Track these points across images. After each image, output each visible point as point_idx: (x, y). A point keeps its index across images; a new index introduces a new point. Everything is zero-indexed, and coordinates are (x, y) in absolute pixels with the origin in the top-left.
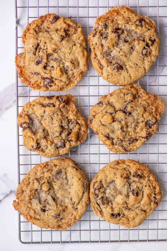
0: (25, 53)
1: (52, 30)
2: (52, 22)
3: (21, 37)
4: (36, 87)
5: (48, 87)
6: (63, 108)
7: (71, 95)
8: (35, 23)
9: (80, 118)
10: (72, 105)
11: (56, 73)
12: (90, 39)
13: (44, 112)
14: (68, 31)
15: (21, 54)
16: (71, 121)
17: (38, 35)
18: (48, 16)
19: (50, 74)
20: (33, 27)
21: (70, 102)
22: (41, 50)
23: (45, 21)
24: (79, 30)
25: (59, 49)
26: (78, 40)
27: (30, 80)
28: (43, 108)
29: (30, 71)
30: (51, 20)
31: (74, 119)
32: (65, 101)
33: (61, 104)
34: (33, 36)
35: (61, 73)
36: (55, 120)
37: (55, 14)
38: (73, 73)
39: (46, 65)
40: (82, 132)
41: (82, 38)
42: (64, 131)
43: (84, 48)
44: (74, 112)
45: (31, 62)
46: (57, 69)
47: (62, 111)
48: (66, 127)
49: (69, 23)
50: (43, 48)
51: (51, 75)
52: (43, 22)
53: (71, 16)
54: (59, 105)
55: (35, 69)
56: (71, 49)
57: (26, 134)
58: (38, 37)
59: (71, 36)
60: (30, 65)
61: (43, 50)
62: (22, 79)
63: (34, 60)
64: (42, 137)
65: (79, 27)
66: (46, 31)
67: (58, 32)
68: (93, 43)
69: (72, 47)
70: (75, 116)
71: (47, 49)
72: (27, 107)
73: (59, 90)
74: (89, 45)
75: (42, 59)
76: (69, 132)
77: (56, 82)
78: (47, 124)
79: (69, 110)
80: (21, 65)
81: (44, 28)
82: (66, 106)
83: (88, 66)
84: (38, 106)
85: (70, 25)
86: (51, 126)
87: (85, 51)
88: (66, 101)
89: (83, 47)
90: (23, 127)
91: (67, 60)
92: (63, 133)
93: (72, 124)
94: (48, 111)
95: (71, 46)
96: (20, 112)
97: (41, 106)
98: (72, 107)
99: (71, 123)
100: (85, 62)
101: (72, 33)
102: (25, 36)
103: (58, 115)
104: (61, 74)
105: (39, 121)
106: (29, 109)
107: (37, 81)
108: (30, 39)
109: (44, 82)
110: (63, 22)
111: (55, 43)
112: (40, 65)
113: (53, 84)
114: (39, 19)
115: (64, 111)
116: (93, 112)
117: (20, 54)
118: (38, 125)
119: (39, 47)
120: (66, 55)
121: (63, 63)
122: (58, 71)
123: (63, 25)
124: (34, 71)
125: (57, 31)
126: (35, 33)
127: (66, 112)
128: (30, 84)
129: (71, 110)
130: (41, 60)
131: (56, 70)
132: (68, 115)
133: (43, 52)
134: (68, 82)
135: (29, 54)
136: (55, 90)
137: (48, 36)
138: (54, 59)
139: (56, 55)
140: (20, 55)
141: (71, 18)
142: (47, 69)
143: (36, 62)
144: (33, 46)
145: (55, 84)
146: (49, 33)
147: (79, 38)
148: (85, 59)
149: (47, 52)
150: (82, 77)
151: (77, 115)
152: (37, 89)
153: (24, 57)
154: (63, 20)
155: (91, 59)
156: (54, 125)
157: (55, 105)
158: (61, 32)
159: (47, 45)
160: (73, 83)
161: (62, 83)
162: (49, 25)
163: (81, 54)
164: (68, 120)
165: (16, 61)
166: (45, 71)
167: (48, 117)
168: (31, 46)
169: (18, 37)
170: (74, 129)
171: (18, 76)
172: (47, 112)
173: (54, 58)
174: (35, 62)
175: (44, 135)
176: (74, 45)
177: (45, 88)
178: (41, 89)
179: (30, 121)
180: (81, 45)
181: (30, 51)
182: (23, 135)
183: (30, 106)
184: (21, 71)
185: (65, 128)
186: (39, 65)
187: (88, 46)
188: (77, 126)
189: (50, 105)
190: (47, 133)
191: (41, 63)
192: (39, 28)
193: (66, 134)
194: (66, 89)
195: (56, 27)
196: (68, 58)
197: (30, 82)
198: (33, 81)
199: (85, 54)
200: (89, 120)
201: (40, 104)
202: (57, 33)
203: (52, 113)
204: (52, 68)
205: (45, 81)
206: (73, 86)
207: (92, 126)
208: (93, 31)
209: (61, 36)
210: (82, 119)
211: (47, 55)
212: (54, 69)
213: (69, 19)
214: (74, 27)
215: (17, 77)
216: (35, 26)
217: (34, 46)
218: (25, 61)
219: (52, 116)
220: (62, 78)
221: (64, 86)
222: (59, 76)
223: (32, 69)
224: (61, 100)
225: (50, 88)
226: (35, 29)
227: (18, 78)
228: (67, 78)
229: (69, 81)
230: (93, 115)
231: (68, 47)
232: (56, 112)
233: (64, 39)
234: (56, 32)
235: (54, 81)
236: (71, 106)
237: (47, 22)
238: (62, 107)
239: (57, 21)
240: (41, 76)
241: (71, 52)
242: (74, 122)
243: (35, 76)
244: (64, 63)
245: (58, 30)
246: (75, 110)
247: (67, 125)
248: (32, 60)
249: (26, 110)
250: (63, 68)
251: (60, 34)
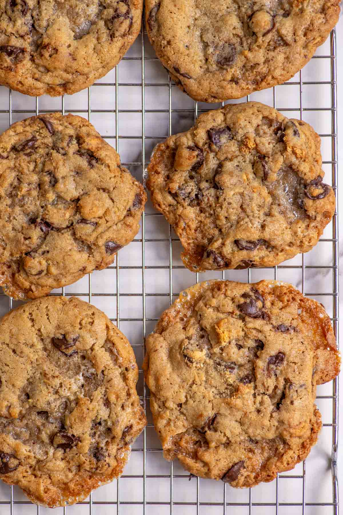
0: (313, 385)
1: (242, 446)
2: (241, 466)
3: (324, 425)
4: (285, 294)
5: (251, 294)
6: (213, 237)
7: (192, 270)
8: (285, 463)
9: (167, 209)
10: (189, 244)
11: (230, 331)
12: (140, 419)
13: (263, 227)
14: (197, 442)
15: (324, 382)
16: (191, 201)
17: (277, 432)
18: (250, 481)
19: (247, 328)
20: (291, 453)
21: (195, 253)
22: (270, 391)
23: (258, 468)
24: (168, 445)
25: (222, 394)
26: (172, 418)
27: (300, 311)
28: (267, 235)
29: (300, 336)
30: (243, 471)
31: (183, 207)
32: (208, 256)
33: (218, 249)
34: (292, 431)
35: (218, 330)
36: (235, 205)
37: (231, 485)
38: (185, 330)
39: (258, 353)
40: (163, 172)
41: (161, 424)
42: (211, 175)
43: (155, 395)
44: (182, 224)
45: (297, 362)
46: (227, 340)
47: (217, 228)
48: (204, 185)
49: (196, 463)
50: (266, 398)
51: (245, 325)
52: (264, 467)
53: (190, 480)
54: (223, 244)
55: (287, 342)
56: (191, 395)
57: (314, 166)
58: (277, 428)
59: (191, 428)
60: (301, 352)
61: (264, 394)
62: (321, 316)
63: (290, 366)
64: (271, 160)
65: (169, 450)
66: (257, 443)
67: (224, 440)
68: (133, 409)
69: (187, 401)
70: (180, 216)
71: (254, 396)
72: (310, 239)
73: (223, 286)
74: (142, 403)
75: (268, 369)
76: (197, 173)
77: (230, 307)
78: (255, 195)
79: (196, 230)
80: (324, 352)
81: (263, 449)
82: (206, 241)
83: (145, 346)
84: (280, 243)
85: (193, 458)
86: (245, 188)
87: (153, 389)
88: (205, 254)
89: (159, 399)
90: (321, 185)
91: (202, 365)
92: (213, 169)
93: (190, 193)
94: (253, 230)
95: (191, 402)
96: (329, 227)
97: (273, 243)
98: (189, 239)
99: (193, 195)
100: (152, 360)
101: (187, 437)
102: (312, 429)
103: (226, 218)
104: (218, 327)
105: (279, 200)
106: (306, 234)
107: (281, 309)
108: (300, 423)
109: (263, 307)
110: (212, 467)
111: (232, 411)
112: (273, 353)
113: (239, 301)
114: (275, 474)
115: (210, 227)
116: (131, 224)
117: (328, 381)
118: (280, 192)
119: (276, 401)
120: (204, 379)
121: (211, 356)
122: (227, 336)
123: (212, 457)
124: (289, 336)
125: (228, 442)
126: (287, 438)
127: (204, 226)
128: (301, 300)
129: (190, 230)
130: (272, 366)
131: (232, 338)
132: (199, 219)
133: (266, 386)
134: (198, 305)
135: (302, 382)
136: (233, 284)
137: (251, 431)
138: (236, 367)
139: (230, 380)
140: (327, 379)
141: (191, 474)
142: (256, 341)
143: (285, 359)
144: (292, 403)
145: (233, 302)
146: (249, 437)
147: (168, 424)
148: (153, 368)
149: (255, 387)
150: (162, 320)
151: (176, 218)
152: (281, 287)
153: (315, 375)
154: (210, 472)
155: (136, 365)
156: (237, 190)
157: (235, 245)
158: (218, 440)
159: (255, 406)
160: (187, 302)
161: (214, 302)
162: (249, 458)
163: (163, 381)
164: (199, 204)
165: (337, 364)
166: (260, 337)
167: (253, 212)
168: (296, 403)
169: (330, 425)
170: (183, 178)
171: (332, 322)
172: (255, 226)
173: (236, 370)
174: (288, 361)
175: (264, 163)
176: (183, 406)
177: (260, 291)
178: (270, 286)
179: (302, 201)
180: (164, 405)
181: (301, 391)
182: (320, 162)
183: (301, 242)
184: (324, 335)
185: (207, 181)
186: (277, 351)
187: (145, 401)
188: (175, 186)
189: (249, 245)
190: (257, 169)
191: (271, 356)
192: (277, 449)
193: (205, 165)
194: (206, 285)
195: (230, 452)
196: (200, 371)
197: (300, 306)
198: (294, 309)
199: (154, 382)
200: (144, 203)
201: (274, 247)
202: (228, 438)
203: (242, 223)
204: (241, 343)
205: (260, 309)
206: (187, 295)
207: (135, 187)
208: (132, 441)
209: (216, 430)
210: (163, 206)
211: (255, 380)
212: (237, 340)
213: (194, 472)
214: (182, 453)
215: (335, 320)
216: (285, 457)
217: (289, 403)
218: (315, 362)
219: (242, 215)
220: (215, 317)
221: (211, 294)
222: (222, 323)
223: (295, 341)
224: (219, 259)
225: (247, 289)
226: (287, 447)
227: (331, 317)
228: (200, 315)
229: (196, 309)
230: (134, 217)
231: (198, 400)
232: (231, 227)
233: (209, 421)
234: (230, 439)
235: (236, 309)
236: (191, 241)
237: (253, 466)
238: (215, 239)
239: (227, 469)
240: (272, 324)
241: (191, 387)
242: (184, 199)
243: (287, 323)
244: (210, 358)
245: (224, 444)
246: (180, 231)
247: (203, 191)
248: (296, 367)
249: (313, 233)
250: (213, 342)
251: (220, 433)
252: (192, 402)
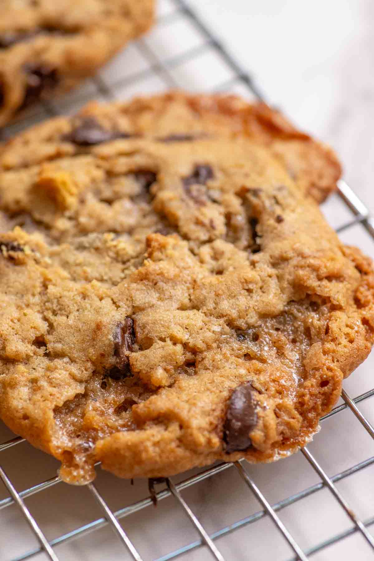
2: (250, 393)
8: (344, 341)
17: (285, 285)
19: (102, 160)
22: (221, 227)
30: (261, 399)
39: (154, 189)
41: (19, 398)
49: (143, 431)
50: (221, 245)
56: (53, 309)
58: (280, 278)
61: (210, 239)
63: (233, 173)
66: (256, 337)
71: (193, 251)
75: (192, 197)
81: (277, 345)
91: (49, 260)
95: (60, 320)
110: (184, 414)
111: (161, 291)
112: (184, 170)
120: (66, 274)
121: (57, 239)
125: (189, 354)
130: (195, 189)
131: (82, 187)
133: (207, 221)
135: (276, 184)
137: (225, 305)
143: (216, 171)
144: (279, 220)
145: (50, 142)
146: (230, 323)
147: (35, 388)
149: (186, 238)
154: (188, 427)
159: (206, 266)
166: (139, 161)
168: (288, 219)
174: (224, 171)
176: (49, 337)
181: (284, 198)
186: (191, 167)
191: (183, 178)
192: (307, 329)
202: (185, 346)
204: (107, 193)
209: (148, 345)
211: (176, 226)
217: (272, 222)
218: (282, 163)
220: (25, 178)
226: (325, 308)
231: (74, 308)
234: (191, 342)
239: (221, 406)
240: (150, 138)
241: (44, 294)
243: (182, 131)
250: (47, 218)
251: (162, 343)
252: (65, 318)
